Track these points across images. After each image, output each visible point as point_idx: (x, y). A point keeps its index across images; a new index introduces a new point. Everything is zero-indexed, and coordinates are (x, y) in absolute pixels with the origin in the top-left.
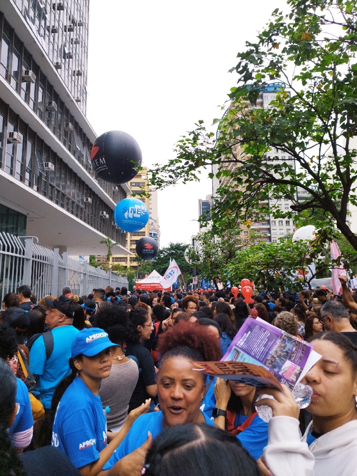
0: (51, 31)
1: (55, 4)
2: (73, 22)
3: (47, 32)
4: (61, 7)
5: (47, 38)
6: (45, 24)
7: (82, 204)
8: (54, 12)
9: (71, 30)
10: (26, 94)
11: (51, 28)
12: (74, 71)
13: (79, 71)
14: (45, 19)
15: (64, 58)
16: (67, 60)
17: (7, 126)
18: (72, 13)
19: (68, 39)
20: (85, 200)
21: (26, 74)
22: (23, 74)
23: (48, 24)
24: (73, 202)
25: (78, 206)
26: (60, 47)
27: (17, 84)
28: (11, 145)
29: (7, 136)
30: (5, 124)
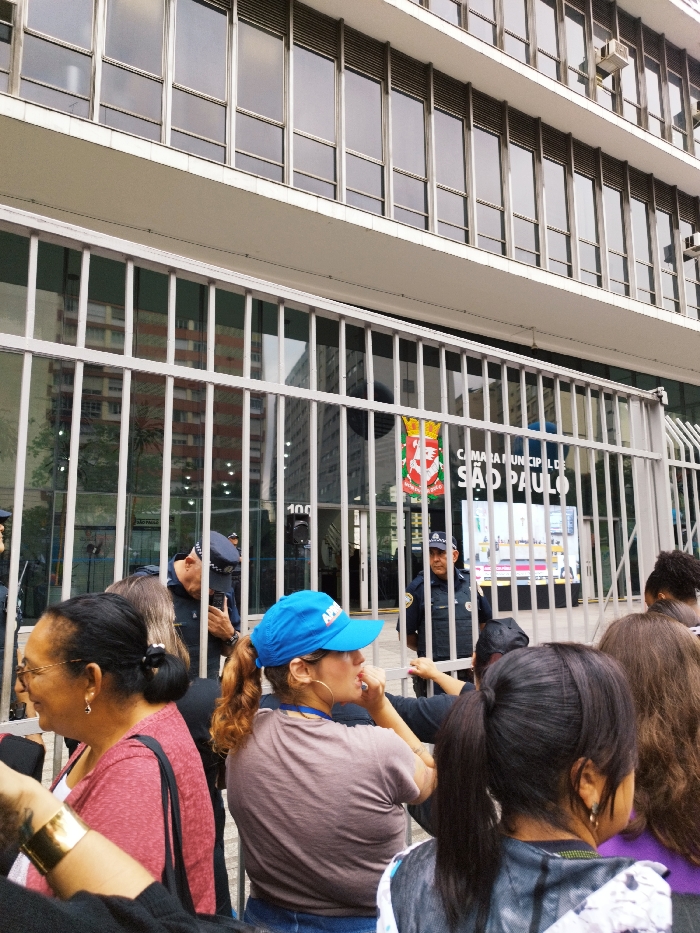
17: (678, 228)
22: (694, 112)
27: (685, 136)
28: (692, 262)
29: (681, 248)
30: (674, 225)
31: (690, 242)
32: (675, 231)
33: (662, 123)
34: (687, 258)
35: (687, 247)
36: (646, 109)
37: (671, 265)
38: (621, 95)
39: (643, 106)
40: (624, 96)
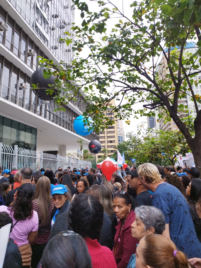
0: (51, 29)
1: (53, 15)
2: (65, 23)
3: (49, 30)
4: (56, 16)
5: (49, 33)
6: (48, 26)
7: (69, 121)
8: (53, 19)
9: (63, 28)
10: (31, 62)
11: (52, 28)
12: (66, 50)
13: (69, 49)
14: (48, 23)
15: (60, 43)
16: (62, 44)
17: (19, 80)
18: (64, 19)
19: (62, 33)
20: (71, 119)
21: (30, 51)
22: (29, 52)
23: (49, 26)
24: (63, 120)
25: (67, 122)
26: (57, 37)
27: (25, 57)
28: (22, 90)
29: (19, 86)
30: (18, 79)
31: (21, 84)
32: (18, 81)
33: (19, 51)
34: (20, 89)
35: (21, 86)
36: (13, 45)
37: (16, 89)
38: (5, 38)
39: (12, 44)
40: (6, 38)
